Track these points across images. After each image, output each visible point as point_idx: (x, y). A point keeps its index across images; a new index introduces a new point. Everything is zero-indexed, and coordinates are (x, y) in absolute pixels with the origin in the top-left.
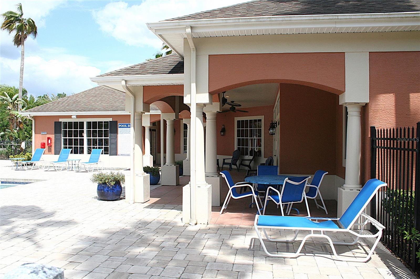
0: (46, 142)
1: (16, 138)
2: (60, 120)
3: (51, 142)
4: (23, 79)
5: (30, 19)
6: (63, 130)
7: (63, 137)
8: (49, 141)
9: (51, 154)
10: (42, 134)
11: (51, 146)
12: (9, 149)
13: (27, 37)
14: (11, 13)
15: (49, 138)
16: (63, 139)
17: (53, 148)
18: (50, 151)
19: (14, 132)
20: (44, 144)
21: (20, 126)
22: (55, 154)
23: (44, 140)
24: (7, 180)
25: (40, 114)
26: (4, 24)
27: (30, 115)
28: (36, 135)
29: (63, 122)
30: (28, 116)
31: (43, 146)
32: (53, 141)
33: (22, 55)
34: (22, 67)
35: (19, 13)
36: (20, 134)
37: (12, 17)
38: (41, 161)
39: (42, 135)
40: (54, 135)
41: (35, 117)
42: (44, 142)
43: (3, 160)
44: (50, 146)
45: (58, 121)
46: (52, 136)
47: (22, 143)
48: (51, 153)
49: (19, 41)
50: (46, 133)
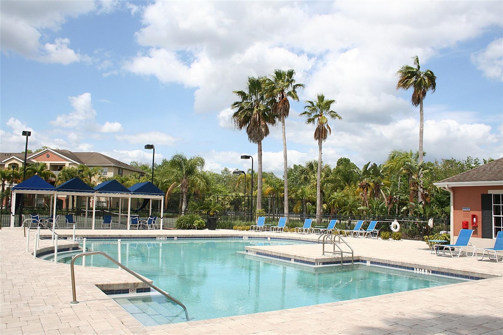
0: (469, 220)
1: (421, 214)
2: (490, 192)
3: (477, 221)
4: (423, 142)
5: (428, 71)
6: (494, 205)
7: (494, 215)
8: (475, 219)
9: (477, 237)
10: (463, 210)
11: (477, 226)
12: (413, 227)
13: (426, 93)
14: (408, 68)
15: (474, 216)
16: (494, 217)
17: (480, 229)
18: (475, 233)
19: (418, 207)
20: (467, 223)
21: (427, 199)
22: (482, 238)
23: (466, 219)
24: (439, 269)
25: (462, 185)
26: (400, 81)
27: (448, 185)
28: (455, 211)
29: (493, 195)
30: (446, 186)
31: (465, 226)
32: (480, 220)
33: (421, 115)
34: (422, 128)
35: (415, 67)
36: (426, 209)
37: (409, 72)
38: (468, 245)
39: (464, 212)
40: (481, 212)
41: (453, 189)
42: (467, 220)
43: (406, 239)
44: (475, 227)
45: (487, 193)
46: (479, 214)
47: (429, 221)
48: (476, 235)
49: (417, 100)
50: (469, 209)
